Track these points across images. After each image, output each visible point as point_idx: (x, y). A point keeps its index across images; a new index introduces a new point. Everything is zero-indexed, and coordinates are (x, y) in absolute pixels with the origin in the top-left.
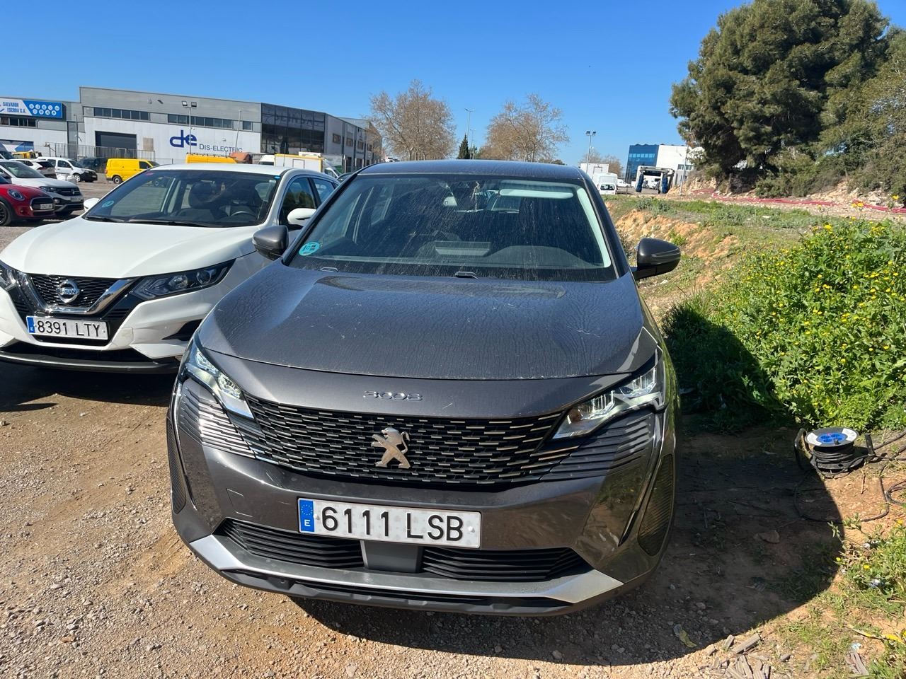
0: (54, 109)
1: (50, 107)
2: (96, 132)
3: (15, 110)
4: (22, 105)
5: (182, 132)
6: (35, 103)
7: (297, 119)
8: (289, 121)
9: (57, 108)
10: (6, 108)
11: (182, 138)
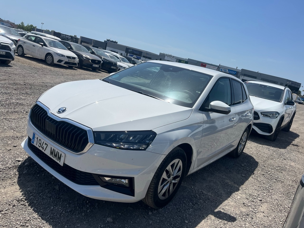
0: (234, 73)
4: (227, 71)
6: (230, 70)
7: (294, 84)
8: (292, 84)
10: (224, 70)
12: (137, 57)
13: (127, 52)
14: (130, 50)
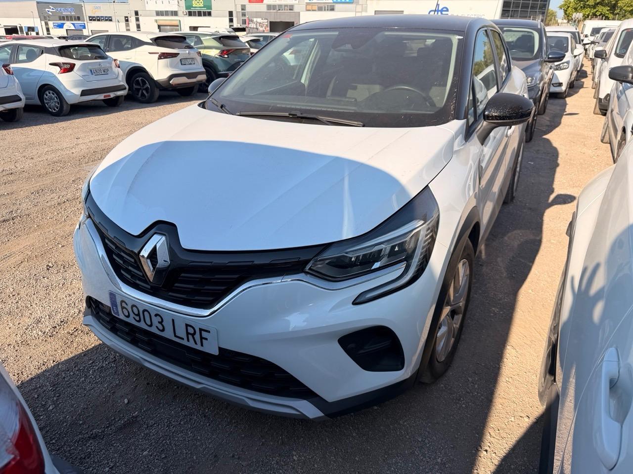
5: (438, 5)
11: (438, 11)
12: (73, 24)
13: (45, 18)
14: (50, 10)
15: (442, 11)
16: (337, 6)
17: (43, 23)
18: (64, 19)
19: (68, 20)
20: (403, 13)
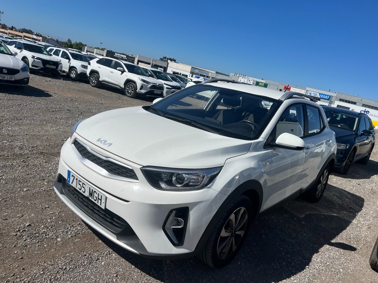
1: (326, 96)
2: (338, 105)
3: (316, 95)
4: (318, 94)
5: (365, 109)
6: (322, 94)
9: (328, 97)
10: (313, 94)
11: (365, 111)
12: (204, 78)
13: (192, 73)
14: (197, 71)
15: (366, 112)
16: (321, 100)
17: (191, 74)
18: (201, 75)
19: (202, 76)
20: (349, 109)
